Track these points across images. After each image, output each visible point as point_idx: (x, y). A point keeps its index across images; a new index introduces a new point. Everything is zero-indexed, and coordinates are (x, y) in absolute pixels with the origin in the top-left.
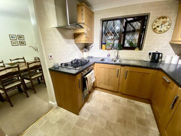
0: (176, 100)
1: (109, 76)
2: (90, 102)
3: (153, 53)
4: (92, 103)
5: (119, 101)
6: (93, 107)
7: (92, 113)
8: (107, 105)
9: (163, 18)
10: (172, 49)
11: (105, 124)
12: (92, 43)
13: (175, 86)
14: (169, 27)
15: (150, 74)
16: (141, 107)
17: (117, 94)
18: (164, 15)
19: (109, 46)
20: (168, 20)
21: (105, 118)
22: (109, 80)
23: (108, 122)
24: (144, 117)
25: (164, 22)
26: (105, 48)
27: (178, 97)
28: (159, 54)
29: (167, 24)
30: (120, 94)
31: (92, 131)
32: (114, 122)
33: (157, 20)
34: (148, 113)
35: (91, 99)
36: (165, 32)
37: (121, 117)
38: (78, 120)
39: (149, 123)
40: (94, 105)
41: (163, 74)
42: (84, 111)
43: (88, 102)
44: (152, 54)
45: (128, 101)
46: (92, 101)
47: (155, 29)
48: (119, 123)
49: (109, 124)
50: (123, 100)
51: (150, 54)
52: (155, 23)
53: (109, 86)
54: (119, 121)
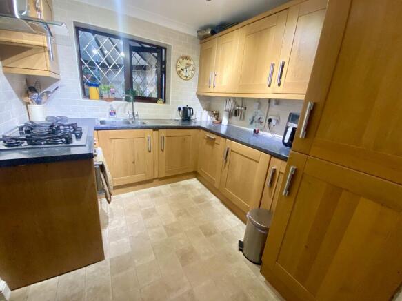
0: (227, 152)
1: (134, 155)
2: (108, 223)
3: (184, 108)
4: (116, 221)
5: (160, 192)
6: (123, 227)
7: (130, 235)
8: (147, 208)
9: (187, 58)
10: (199, 102)
11: (165, 232)
12: (57, 80)
13: (222, 139)
14: (193, 72)
15: (190, 136)
16: (189, 185)
17: (152, 184)
18: (187, 54)
19: (106, 92)
20: (192, 62)
21: (158, 226)
22: (133, 163)
23: (166, 228)
24: (199, 194)
25: (188, 65)
26: (98, 96)
27: (228, 149)
28: (190, 108)
29: (191, 68)
30: (157, 180)
31: (154, 256)
32: (174, 220)
33: (181, 59)
34: (200, 187)
35: (107, 218)
36: (190, 78)
37: (177, 209)
38: (111, 267)
39: (206, 196)
40: (123, 223)
41: (205, 132)
42: (111, 244)
43: (105, 226)
44: (182, 109)
45: (171, 186)
46: (112, 221)
47: (180, 72)
48: (180, 217)
49: (170, 227)
50: (164, 189)
51: (179, 109)
52: (179, 64)
53: (135, 174)
54: (179, 214)
